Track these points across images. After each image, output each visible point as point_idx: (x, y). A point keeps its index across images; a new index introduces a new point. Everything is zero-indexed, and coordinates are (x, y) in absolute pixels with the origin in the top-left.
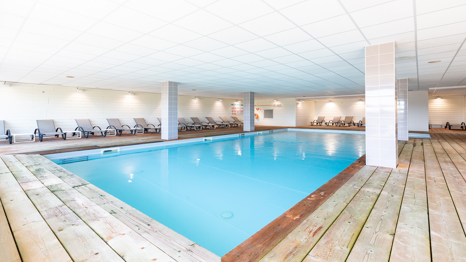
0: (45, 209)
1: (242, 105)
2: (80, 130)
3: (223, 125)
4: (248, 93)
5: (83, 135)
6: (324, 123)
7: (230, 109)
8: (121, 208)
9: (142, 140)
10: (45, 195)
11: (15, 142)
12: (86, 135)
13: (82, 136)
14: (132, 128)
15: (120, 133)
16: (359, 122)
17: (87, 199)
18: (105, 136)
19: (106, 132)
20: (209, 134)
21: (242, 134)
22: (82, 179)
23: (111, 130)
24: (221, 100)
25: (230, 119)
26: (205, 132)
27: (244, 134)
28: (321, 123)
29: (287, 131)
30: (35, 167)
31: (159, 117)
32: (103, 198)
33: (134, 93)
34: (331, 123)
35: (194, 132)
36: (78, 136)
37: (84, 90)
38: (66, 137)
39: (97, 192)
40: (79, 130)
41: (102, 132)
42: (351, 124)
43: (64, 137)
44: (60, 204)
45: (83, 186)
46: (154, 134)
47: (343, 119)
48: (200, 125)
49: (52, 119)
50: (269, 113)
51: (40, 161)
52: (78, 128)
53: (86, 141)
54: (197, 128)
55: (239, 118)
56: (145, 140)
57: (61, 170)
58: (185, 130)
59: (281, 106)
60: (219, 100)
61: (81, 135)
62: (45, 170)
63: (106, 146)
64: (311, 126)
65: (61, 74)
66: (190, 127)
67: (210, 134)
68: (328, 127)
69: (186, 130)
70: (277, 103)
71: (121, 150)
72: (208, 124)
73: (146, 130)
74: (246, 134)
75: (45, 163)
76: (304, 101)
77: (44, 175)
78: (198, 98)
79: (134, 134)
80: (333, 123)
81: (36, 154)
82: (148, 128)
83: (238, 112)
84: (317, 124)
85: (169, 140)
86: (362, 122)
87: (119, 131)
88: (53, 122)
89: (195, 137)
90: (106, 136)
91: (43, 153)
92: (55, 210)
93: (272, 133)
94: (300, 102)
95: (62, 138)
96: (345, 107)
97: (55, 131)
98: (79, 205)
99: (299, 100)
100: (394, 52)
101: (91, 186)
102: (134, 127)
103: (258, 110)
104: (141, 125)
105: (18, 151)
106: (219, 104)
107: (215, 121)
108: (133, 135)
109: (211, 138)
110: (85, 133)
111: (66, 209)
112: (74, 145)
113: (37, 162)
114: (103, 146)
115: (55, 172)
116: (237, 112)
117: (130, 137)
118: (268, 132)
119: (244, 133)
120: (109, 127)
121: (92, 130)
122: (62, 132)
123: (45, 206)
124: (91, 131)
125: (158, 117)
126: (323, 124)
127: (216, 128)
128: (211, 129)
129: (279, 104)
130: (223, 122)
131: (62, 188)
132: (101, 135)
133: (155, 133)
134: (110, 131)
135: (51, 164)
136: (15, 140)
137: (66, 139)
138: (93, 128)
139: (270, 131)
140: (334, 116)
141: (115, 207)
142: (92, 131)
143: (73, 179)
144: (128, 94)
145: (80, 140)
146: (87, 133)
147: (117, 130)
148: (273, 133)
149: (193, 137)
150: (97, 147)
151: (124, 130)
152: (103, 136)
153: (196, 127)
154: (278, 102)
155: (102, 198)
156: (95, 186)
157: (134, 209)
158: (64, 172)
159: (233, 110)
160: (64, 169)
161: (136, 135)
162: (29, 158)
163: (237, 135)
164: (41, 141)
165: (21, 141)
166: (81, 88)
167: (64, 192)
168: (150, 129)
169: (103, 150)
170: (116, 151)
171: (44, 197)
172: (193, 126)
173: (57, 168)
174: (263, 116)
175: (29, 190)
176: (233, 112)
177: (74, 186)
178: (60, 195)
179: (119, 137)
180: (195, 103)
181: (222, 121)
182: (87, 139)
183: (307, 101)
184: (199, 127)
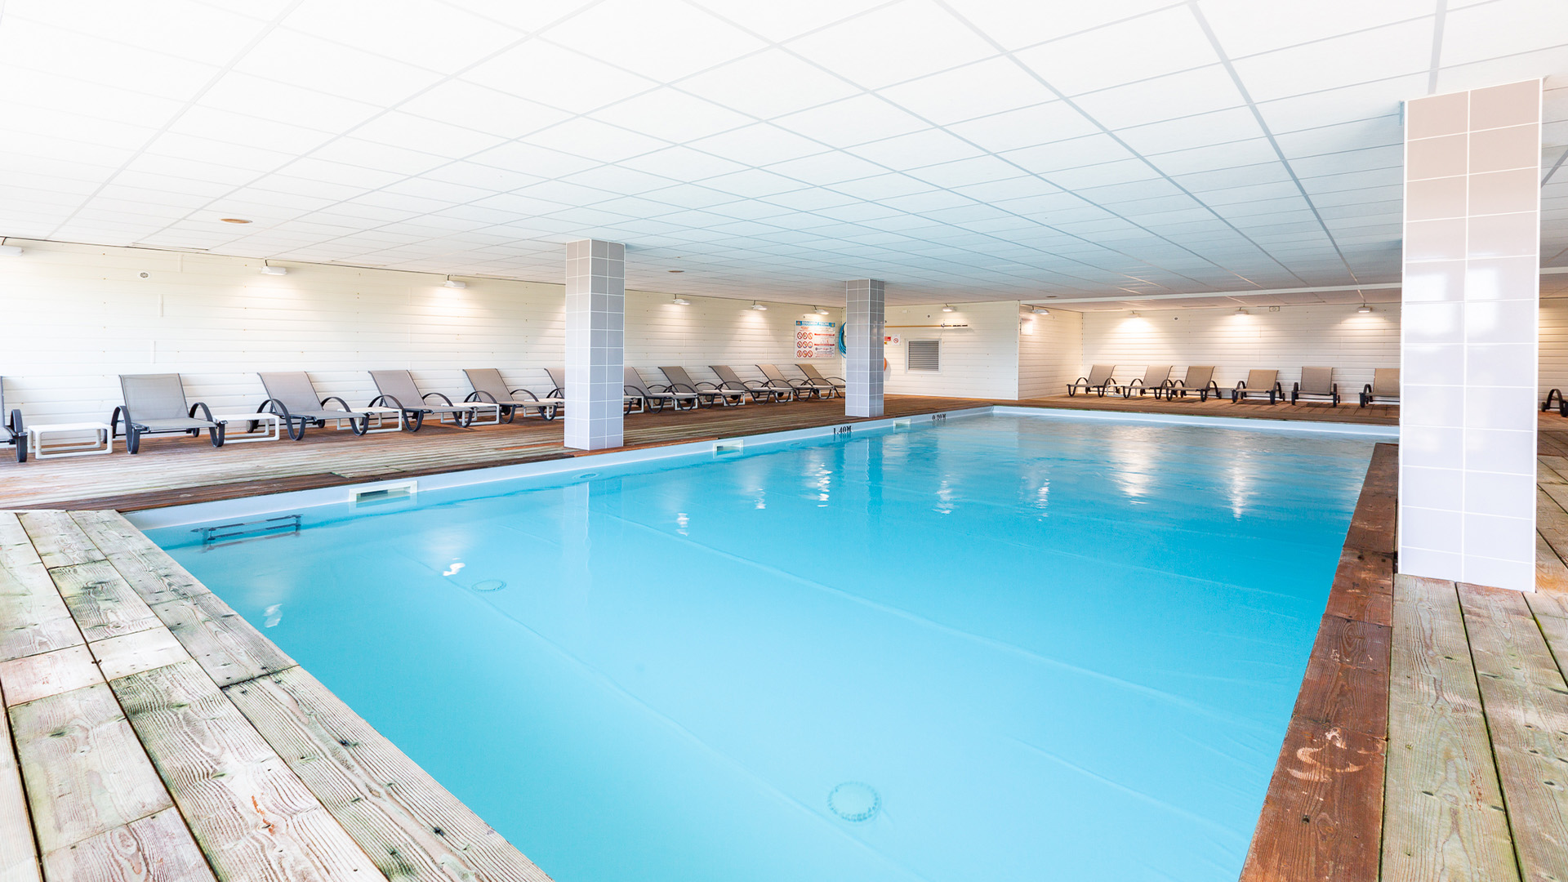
0: (72, 833)
1: (830, 324)
2: (274, 411)
3: (771, 391)
4: (862, 283)
5: (285, 427)
6: (1111, 389)
7: (792, 338)
8: (438, 831)
9: (496, 449)
10: (91, 739)
11: (38, 456)
12: (294, 427)
13: (280, 431)
14: (460, 405)
15: (417, 423)
16: (1238, 387)
17: (277, 765)
18: (364, 433)
19: (367, 419)
20: (725, 426)
21: (842, 426)
22: (265, 639)
23: (383, 410)
24: (764, 306)
25: (792, 373)
26: (711, 419)
27: (849, 428)
28: (1104, 387)
29: (990, 416)
30: (85, 573)
31: (552, 365)
32: (351, 762)
33: (466, 282)
34: (1136, 388)
35: (671, 418)
36: (267, 433)
37: (288, 270)
38: (226, 436)
39: (322, 720)
40: (271, 412)
41: (352, 420)
42: (1209, 393)
43: (218, 438)
44: (148, 800)
45: (266, 683)
46: (535, 425)
47: (1178, 374)
48: (690, 395)
49: (177, 372)
50: (925, 354)
51: (110, 544)
52: (270, 402)
53: (294, 454)
54: (681, 402)
55: (823, 368)
56: (507, 448)
57: (187, 590)
58: (642, 411)
59: (967, 330)
60: (757, 306)
61: (277, 429)
62: (124, 589)
63: (365, 474)
64: (1066, 397)
65: (201, 209)
66: (658, 401)
67: (732, 426)
68: (1128, 402)
69: (645, 411)
70: (952, 318)
71: (420, 491)
72: (717, 391)
73: (505, 409)
74: (856, 428)
75: (129, 552)
76: (1046, 314)
77: (112, 617)
78: (686, 300)
79: (465, 427)
80: (1143, 387)
81: (102, 509)
82: (515, 405)
83: (817, 349)
84: (1088, 390)
85: (593, 452)
86: (1244, 387)
87: (412, 414)
88: (179, 381)
89: (685, 440)
90: (368, 432)
91: (128, 505)
92: (119, 846)
93: (942, 423)
94: (1033, 317)
95: (210, 438)
96: (1185, 335)
97: (187, 415)
98: (238, 809)
99: (1031, 309)
100: (1540, 122)
101: (298, 677)
102: (466, 401)
103: (888, 342)
104: (486, 393)
105: (41, 493)
106: (754, 322)
107: (743, 380)
108: (462, 428)
109: (738, 443)
110: (293, 421)
111: (172, 837)
112: (252, 469)
113: (99, 546)
114: (356, 475)
115: (159, 602)
116: (813, 349)
117: (453, 435)
118: (927, 418)
119: (849, 425)
120: (379, 401)
121: (319, 410)
122: (210, 418)
123: (75, 815)
124: (313, 415)
125: (550, 365)
126: (1110, 391)
127: (748, 403)
128: (730, 408)
129: (961, 322)
130: (767, 383)
131: (174, 695)
132: (351, 428)
133: (537, 422)
134: (381, 413)
135: (150, 558)
136: (37, 445)
137: (226, 442)
138: (323, 404)
139: (936, 414)
140: (1147, 363)
141: (405, 820)
142: (319, 416)
143: (228, 639)
144: (443, 286)
145: (275, 448)
146: (300, 421)
147: (404, 411)
148: (944, 421)
149: (676, 441)
150: (332, 479)
151: (430, 412)
152: (358, 432)
153: (678, 400)
154: (956, 314)
155: (349, 757)
156: (317, 682)
157: (498, 840)
158: (197, 599)
159: (802, 340)
160: (199, 586)
161: (474, 431)
162: (71, 528)
163: (826, 432)
164: (135, 451)
165: (62, 450)
166: (279, 262)
167: (181, 717)
168: (521, 406)
169: (356, 490)
170: (404, 495)
171: (87, 748)
172: (670, 398)
173: (171, 580)
174: (903, 361)
175: (28, 703)
176: (802, 349)
177: (229, 682)
178: (161, 737)
179: (410, 438)
180: (675, 318)
181: (765, 380)
182: (299, 442)
183: (1056, 312)
184: (690, 401)
